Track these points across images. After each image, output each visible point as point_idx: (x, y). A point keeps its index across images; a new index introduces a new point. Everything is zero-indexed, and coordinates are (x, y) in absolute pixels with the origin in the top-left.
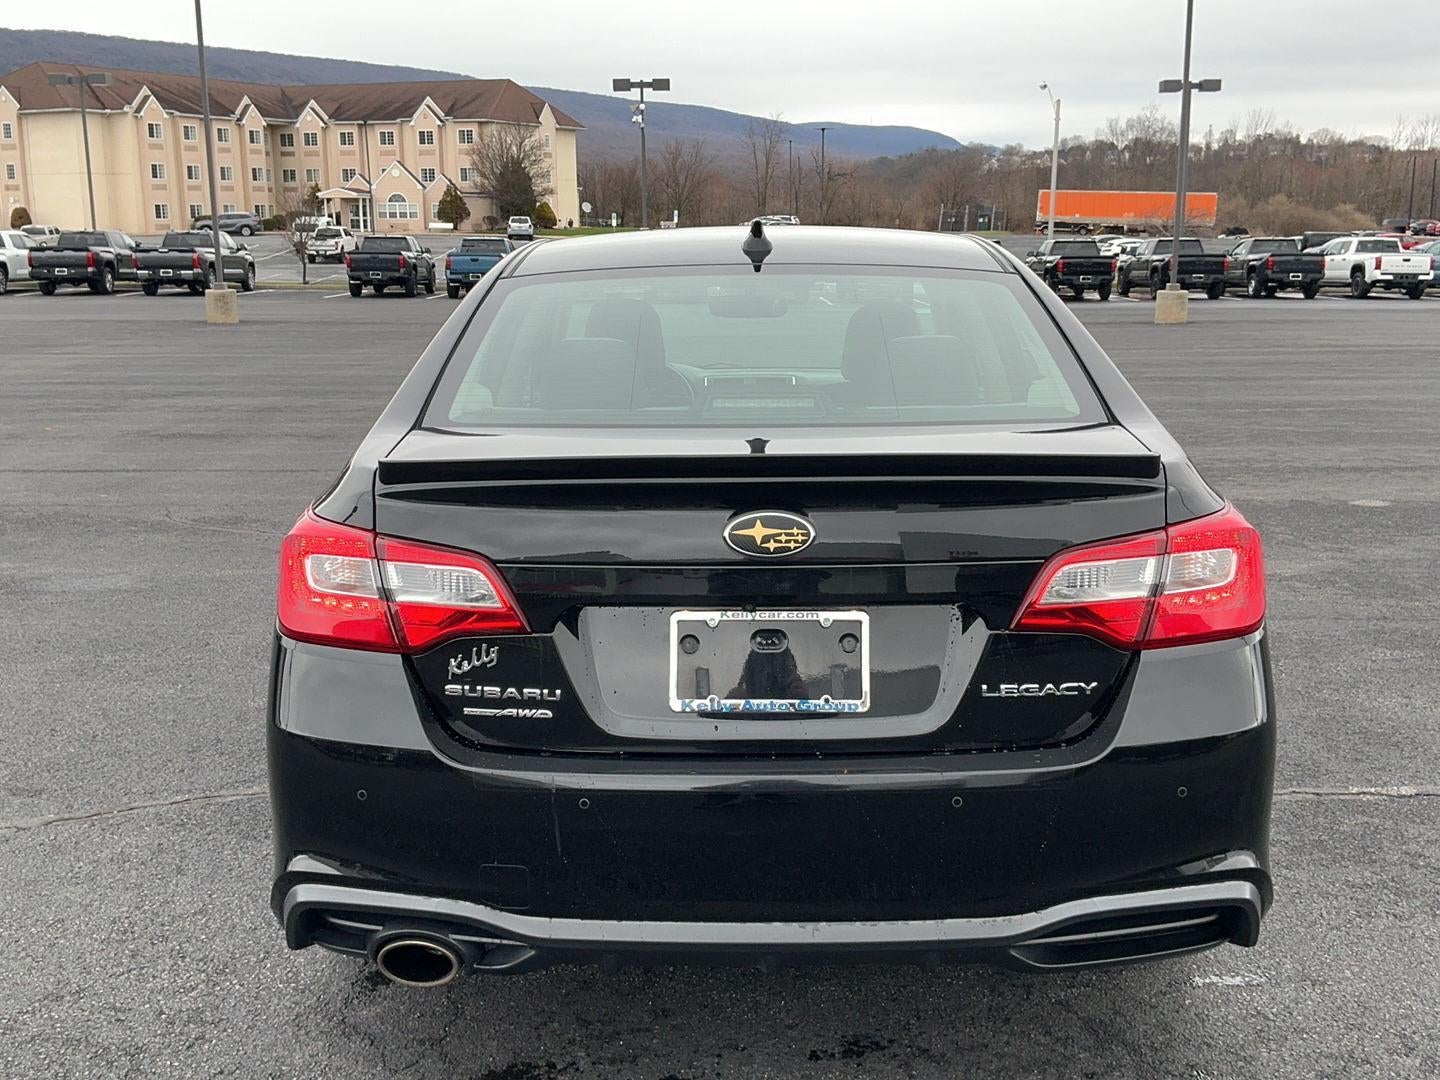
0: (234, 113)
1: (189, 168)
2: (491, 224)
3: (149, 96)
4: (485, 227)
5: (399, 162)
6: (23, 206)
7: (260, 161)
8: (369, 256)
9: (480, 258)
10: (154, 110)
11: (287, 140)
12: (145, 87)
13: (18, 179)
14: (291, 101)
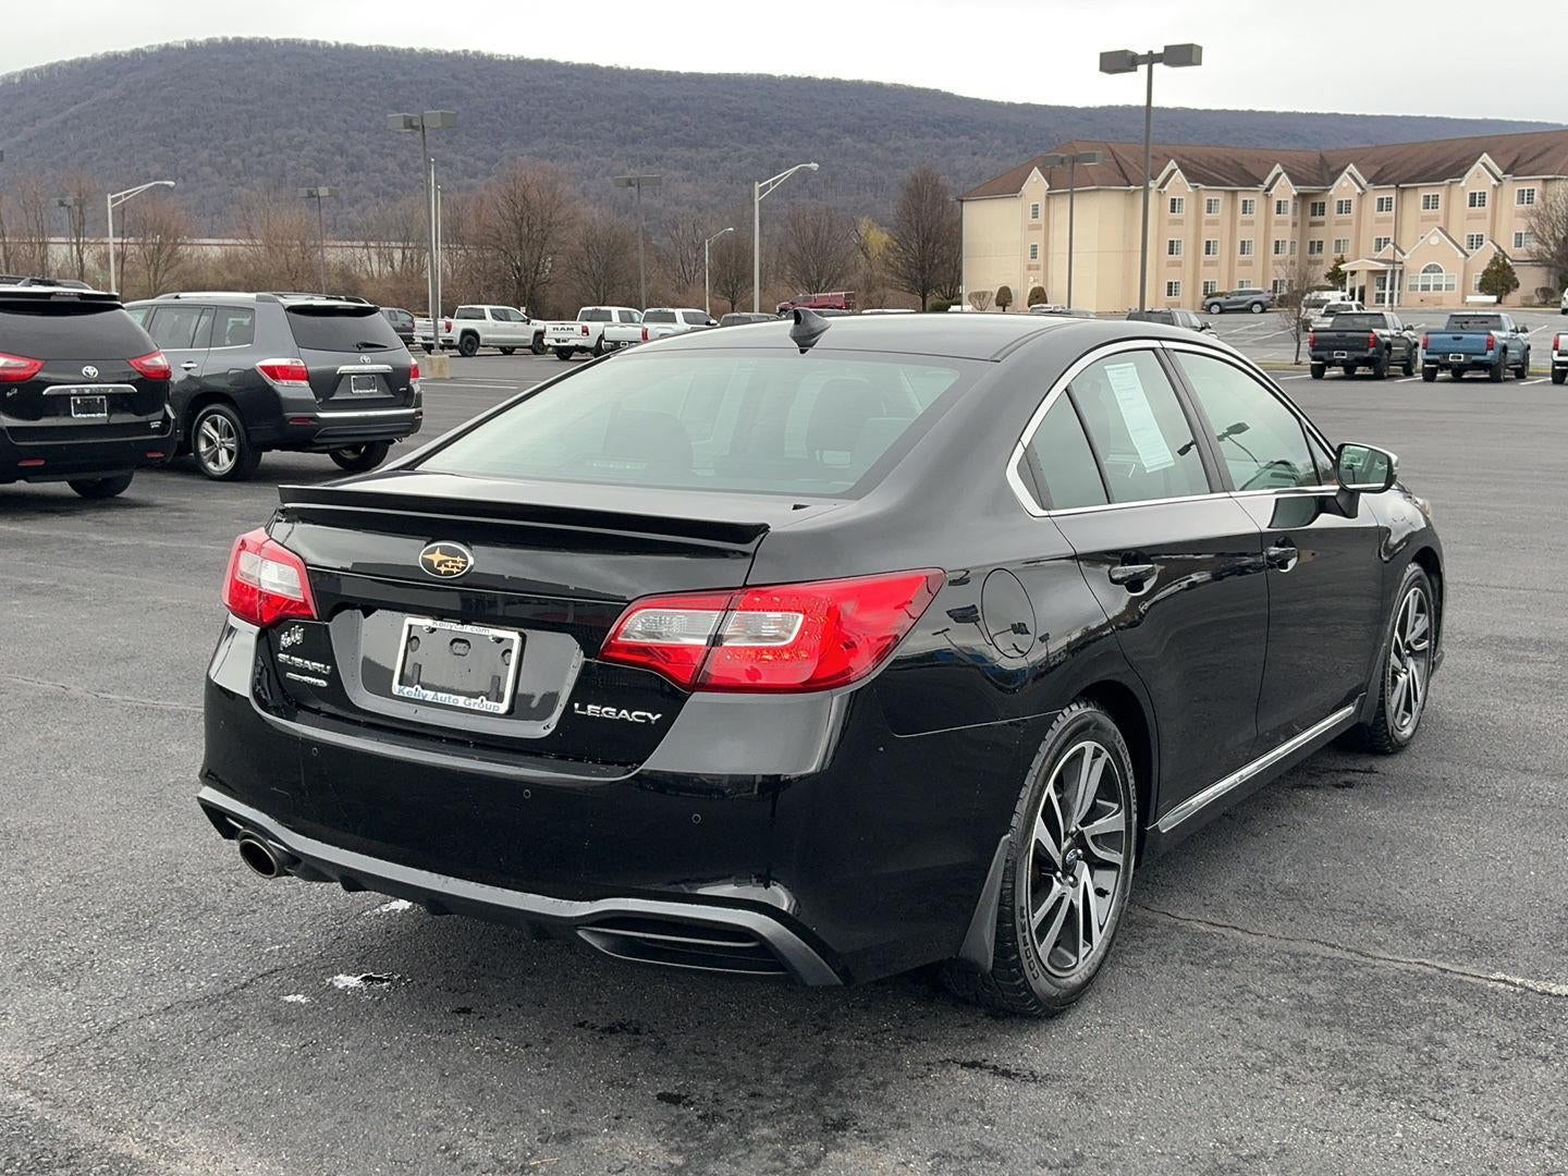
0: (1262, 183)
1: (1208, 243)
2: (1545, 296)
3: (1175, 170)
4: (1537, 300)
5: (1440, 229)
6: (1041, 285)
7: (1285, 233)
8: (1335, 334)
9: (1464, 336)
10: (1179, 186)
11: (1319, 209)
12: (1172, 161)
13: (1039, 260)
14: (1329, 167)
